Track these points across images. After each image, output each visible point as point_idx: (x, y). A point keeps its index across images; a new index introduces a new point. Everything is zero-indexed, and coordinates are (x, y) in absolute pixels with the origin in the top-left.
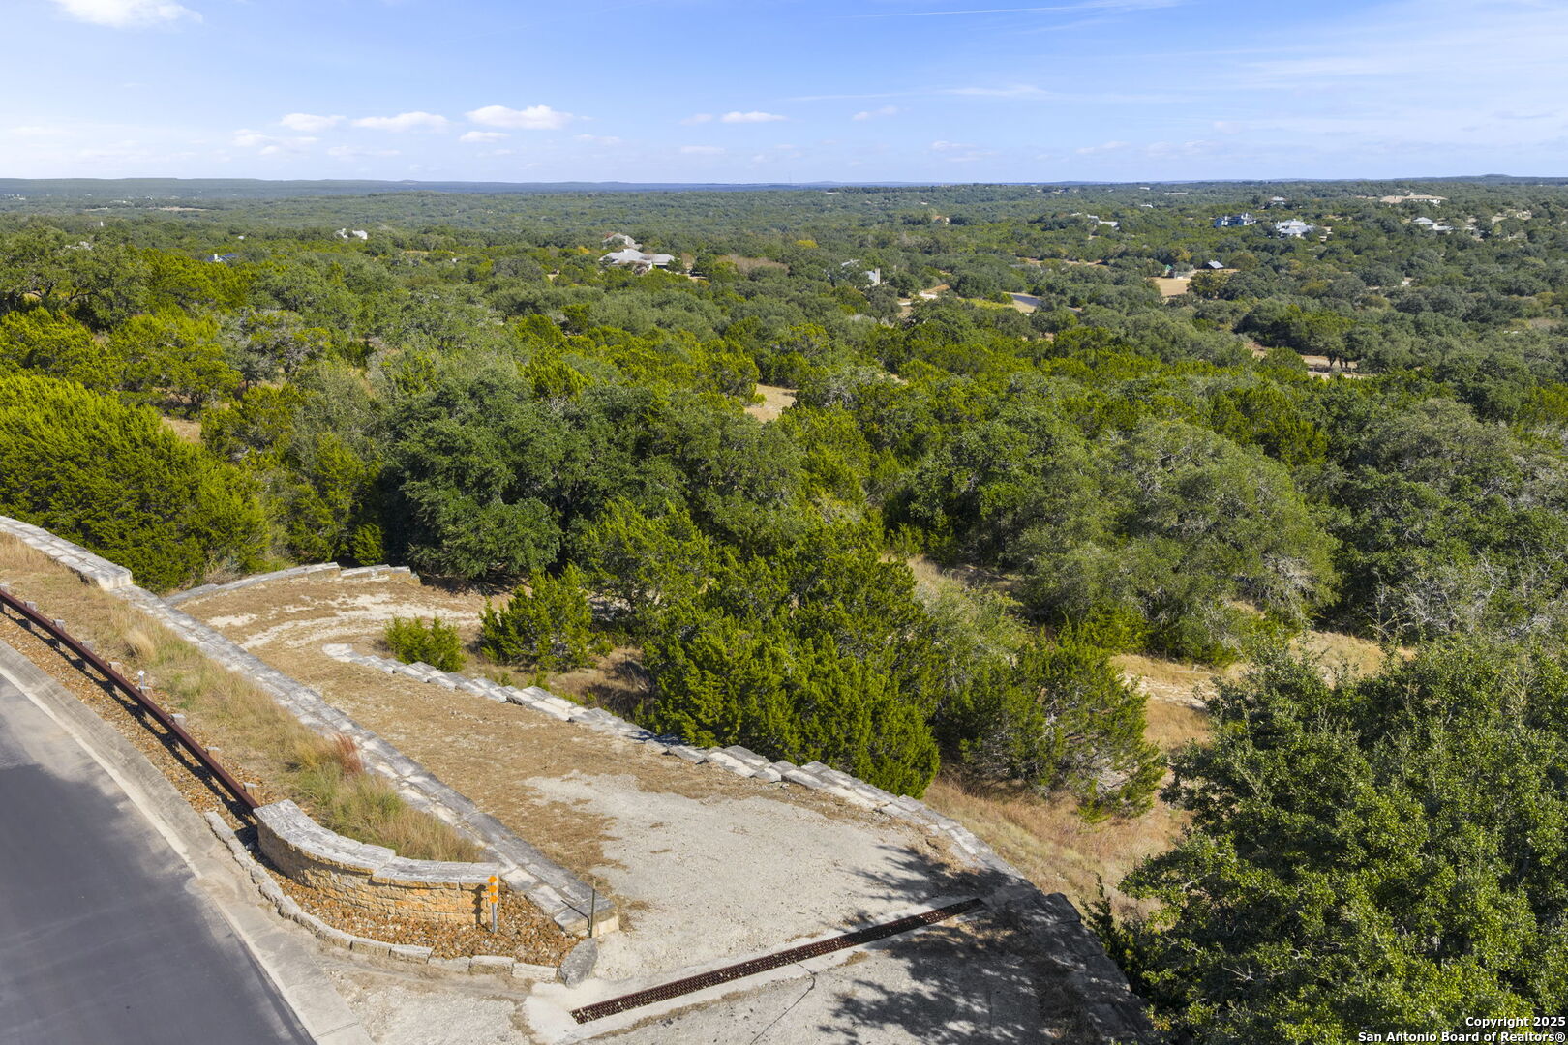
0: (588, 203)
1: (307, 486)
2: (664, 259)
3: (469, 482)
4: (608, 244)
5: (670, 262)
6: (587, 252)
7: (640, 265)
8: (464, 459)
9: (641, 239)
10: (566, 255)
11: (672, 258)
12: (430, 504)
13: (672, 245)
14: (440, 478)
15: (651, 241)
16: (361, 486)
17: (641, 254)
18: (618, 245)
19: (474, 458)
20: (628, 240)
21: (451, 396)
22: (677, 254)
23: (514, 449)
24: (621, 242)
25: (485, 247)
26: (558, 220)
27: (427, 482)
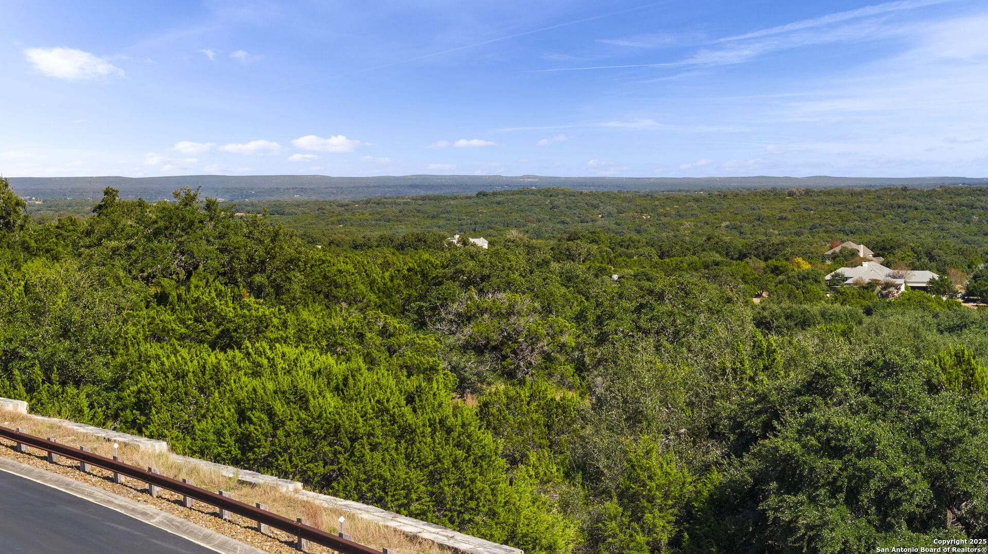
0: (788, 204)
1: (612, 506)
2: (923, 277)
3: (864, 499)
4: (834, 257)
5: (932, 281)
6: (806, 266)
7: (887, 285)
8: (861, 463)
9: (883, 251)
10: (776, 270)
11: (936, 277)
12: (809, 527)
13: (932, 258)
14: (823, 491)
15: (899, 253)
16: (688, 507)
17: (887, 271)
18: (852, 259)
19: (875, 462)
20: (863, 251)
21: (831, 380)
22: (941, 271)
23: (929, 453)
24: (854, 253)
25: (656, 259)
26: (747, 227)
27: (802, 497)
